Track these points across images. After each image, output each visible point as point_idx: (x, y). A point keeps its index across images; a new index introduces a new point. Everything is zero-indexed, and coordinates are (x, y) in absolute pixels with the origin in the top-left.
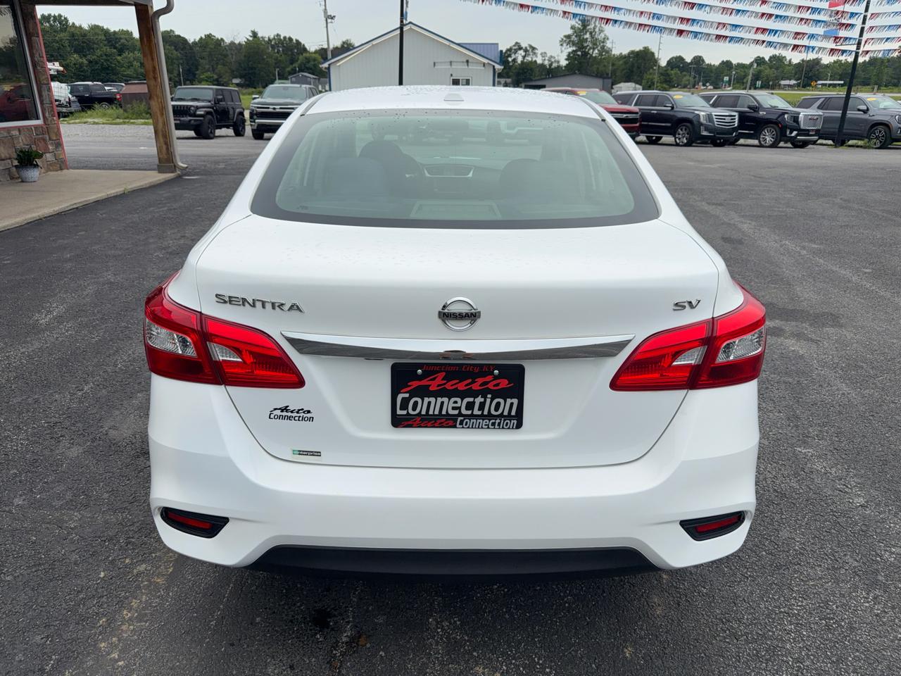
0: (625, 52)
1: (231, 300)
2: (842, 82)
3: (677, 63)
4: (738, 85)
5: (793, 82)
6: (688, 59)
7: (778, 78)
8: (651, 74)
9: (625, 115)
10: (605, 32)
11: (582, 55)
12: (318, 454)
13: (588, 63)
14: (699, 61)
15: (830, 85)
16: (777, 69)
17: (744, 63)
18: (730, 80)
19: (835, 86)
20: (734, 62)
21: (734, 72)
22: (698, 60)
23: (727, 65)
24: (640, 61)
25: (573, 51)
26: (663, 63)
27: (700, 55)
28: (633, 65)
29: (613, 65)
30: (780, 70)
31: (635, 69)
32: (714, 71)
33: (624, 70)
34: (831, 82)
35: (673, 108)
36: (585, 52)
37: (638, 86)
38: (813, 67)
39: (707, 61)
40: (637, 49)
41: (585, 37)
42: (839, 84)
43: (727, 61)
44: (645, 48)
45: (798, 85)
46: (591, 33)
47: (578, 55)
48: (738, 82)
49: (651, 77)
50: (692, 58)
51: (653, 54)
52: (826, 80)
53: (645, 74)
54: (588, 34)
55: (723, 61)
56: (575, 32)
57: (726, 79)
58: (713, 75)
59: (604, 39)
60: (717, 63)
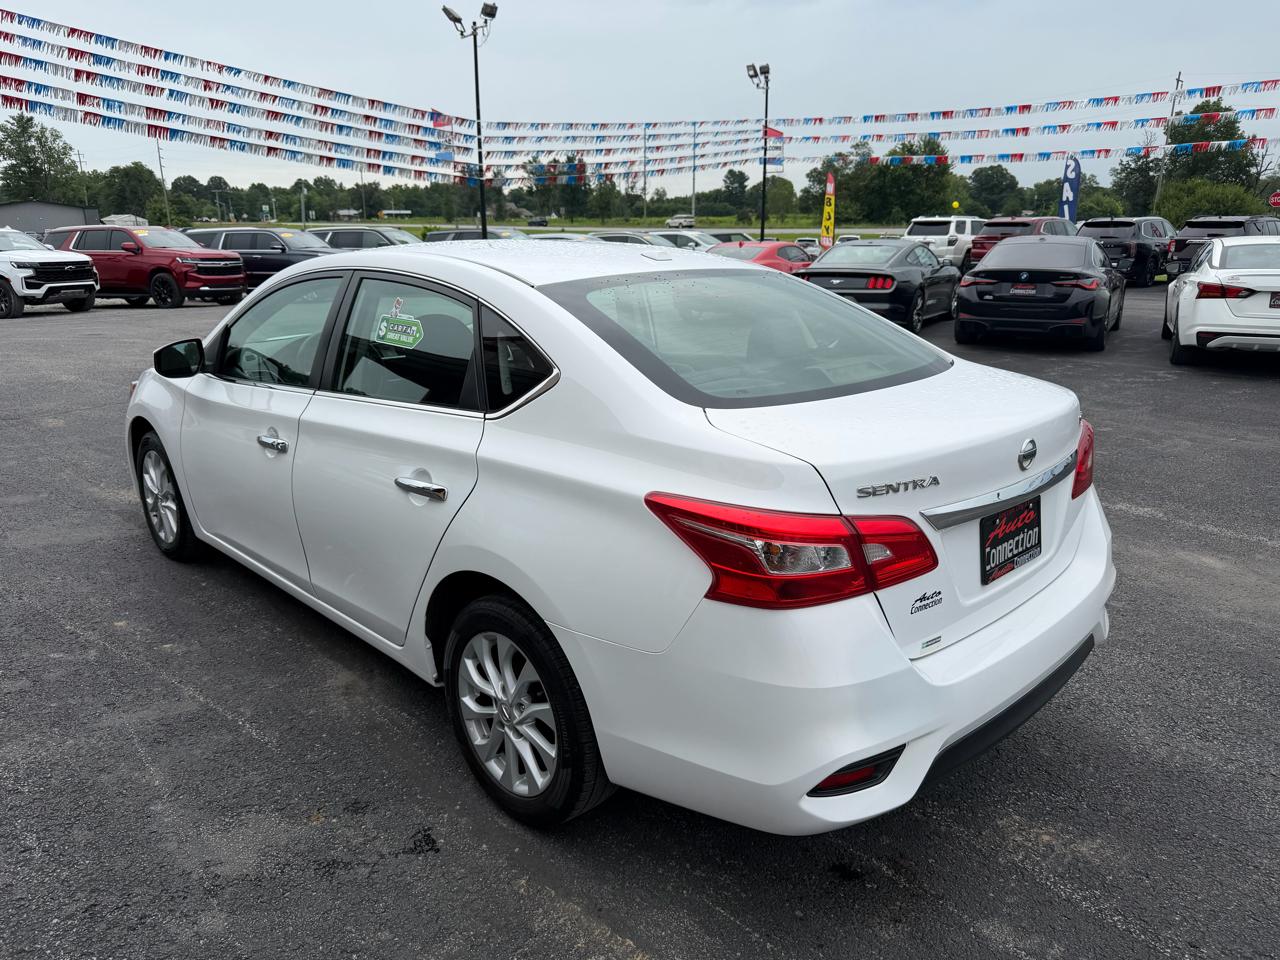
0: (104, 168)
1: (874, 492)
2: (409, 212)
3: (186, 185)
4: (284, 216)
5: (353, 212)
6: (204, 181)
7: (334, 207)
8: (156, 202)
9: (223, 263)
10: (63, 139)
11: (30, 173)
12: (937, 640)
13: (46, 184)
14: (220, 183)
15: (397, 215)
16: (328, 195)
17: (283, 187)
18: (271, 210)
19: (402, 216)
20: (270, 185)
21: (274, 200)
22: (218, 183)
23: (259, 189)
24: (132, 183)
25: (13, 165)
26: (169, 186)
27: (219, 175)
28: (123, 190)
29: (88, 188)
30: (333, 196)
31: (128, 194)
32: (244, 197)
33: (109, 195)
34: (398, 212)
35: (283, 250)
36: (36, 168)
37: (140, 219)
38: (372, 193)
39: (232, 185)
40: (122, 165)
41: (29, 144)
42: (407, 215)
43: (259, 185)
44: (136, 164)
45: (361, 216)
46: (38, 139)
47: (23, 172)
48: (283, 213)
49: (158, 206)
50: (208, 179)
51: (151, 173)
52: (390, 209)
53: (148, 203)
54: (33, 140)
55: (253, 185)
56: (9, 136)
57: (266, 208)
58: (244, 203)
59: (64, 148)
60: (246, 186)
